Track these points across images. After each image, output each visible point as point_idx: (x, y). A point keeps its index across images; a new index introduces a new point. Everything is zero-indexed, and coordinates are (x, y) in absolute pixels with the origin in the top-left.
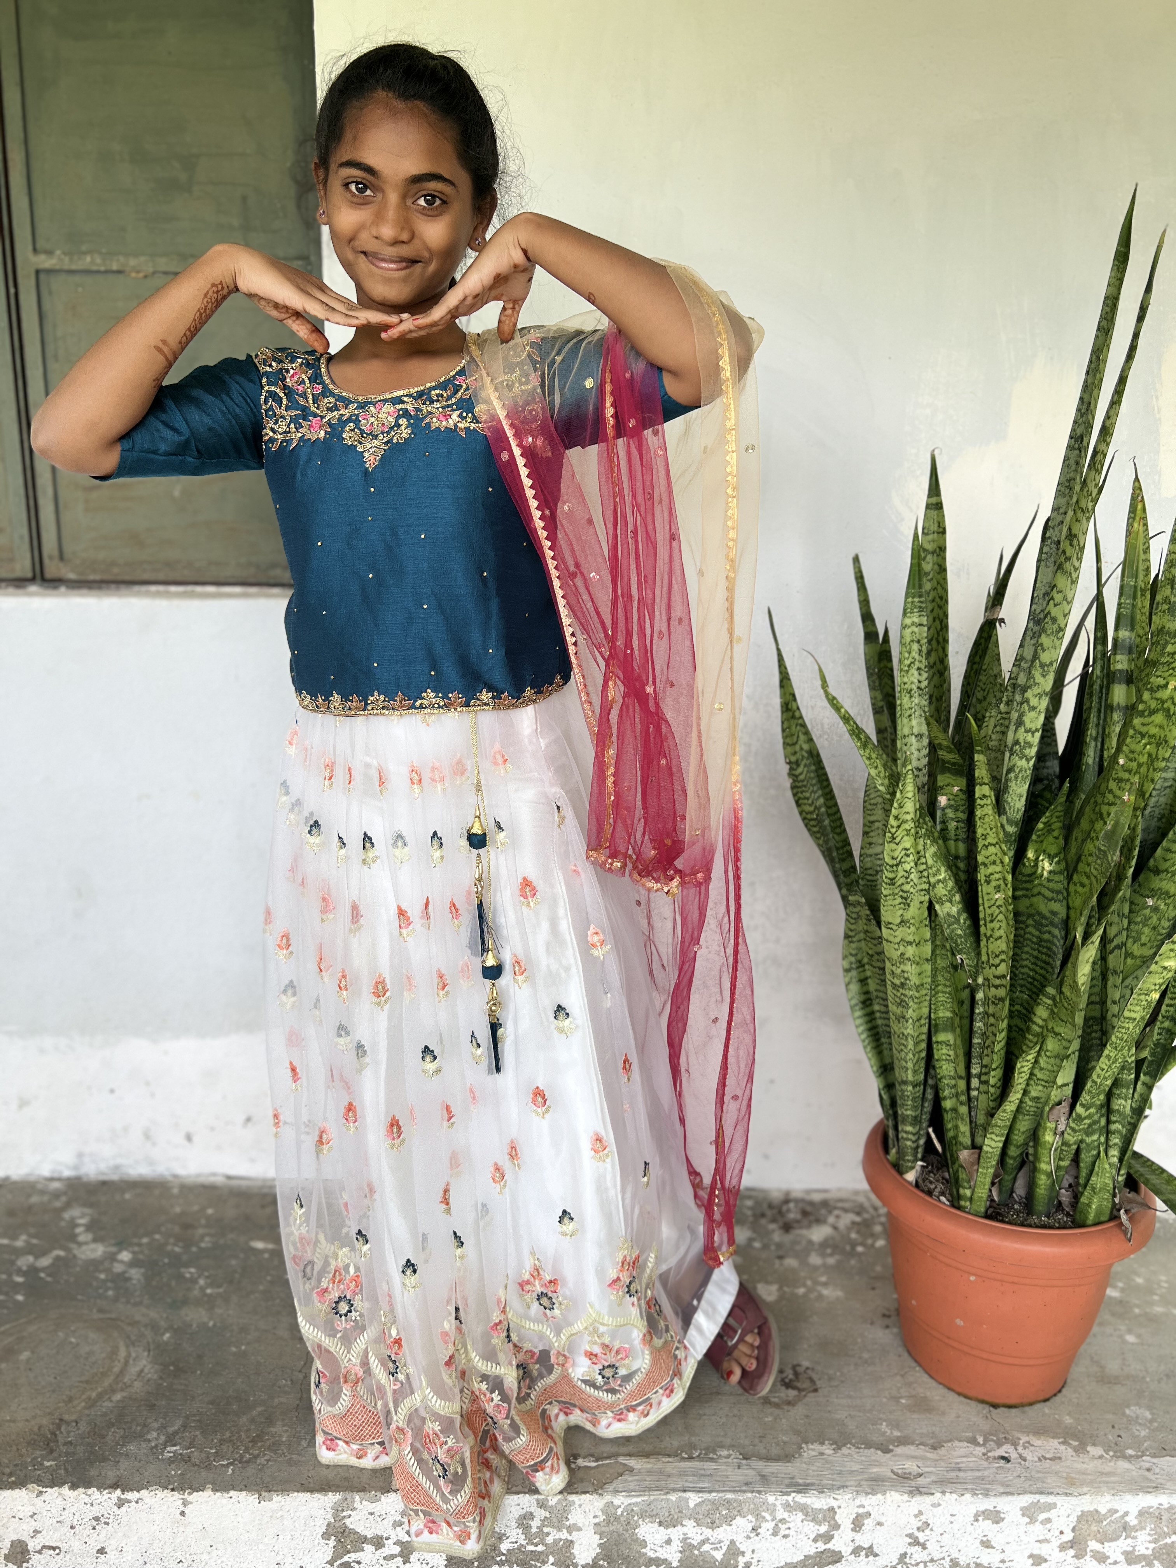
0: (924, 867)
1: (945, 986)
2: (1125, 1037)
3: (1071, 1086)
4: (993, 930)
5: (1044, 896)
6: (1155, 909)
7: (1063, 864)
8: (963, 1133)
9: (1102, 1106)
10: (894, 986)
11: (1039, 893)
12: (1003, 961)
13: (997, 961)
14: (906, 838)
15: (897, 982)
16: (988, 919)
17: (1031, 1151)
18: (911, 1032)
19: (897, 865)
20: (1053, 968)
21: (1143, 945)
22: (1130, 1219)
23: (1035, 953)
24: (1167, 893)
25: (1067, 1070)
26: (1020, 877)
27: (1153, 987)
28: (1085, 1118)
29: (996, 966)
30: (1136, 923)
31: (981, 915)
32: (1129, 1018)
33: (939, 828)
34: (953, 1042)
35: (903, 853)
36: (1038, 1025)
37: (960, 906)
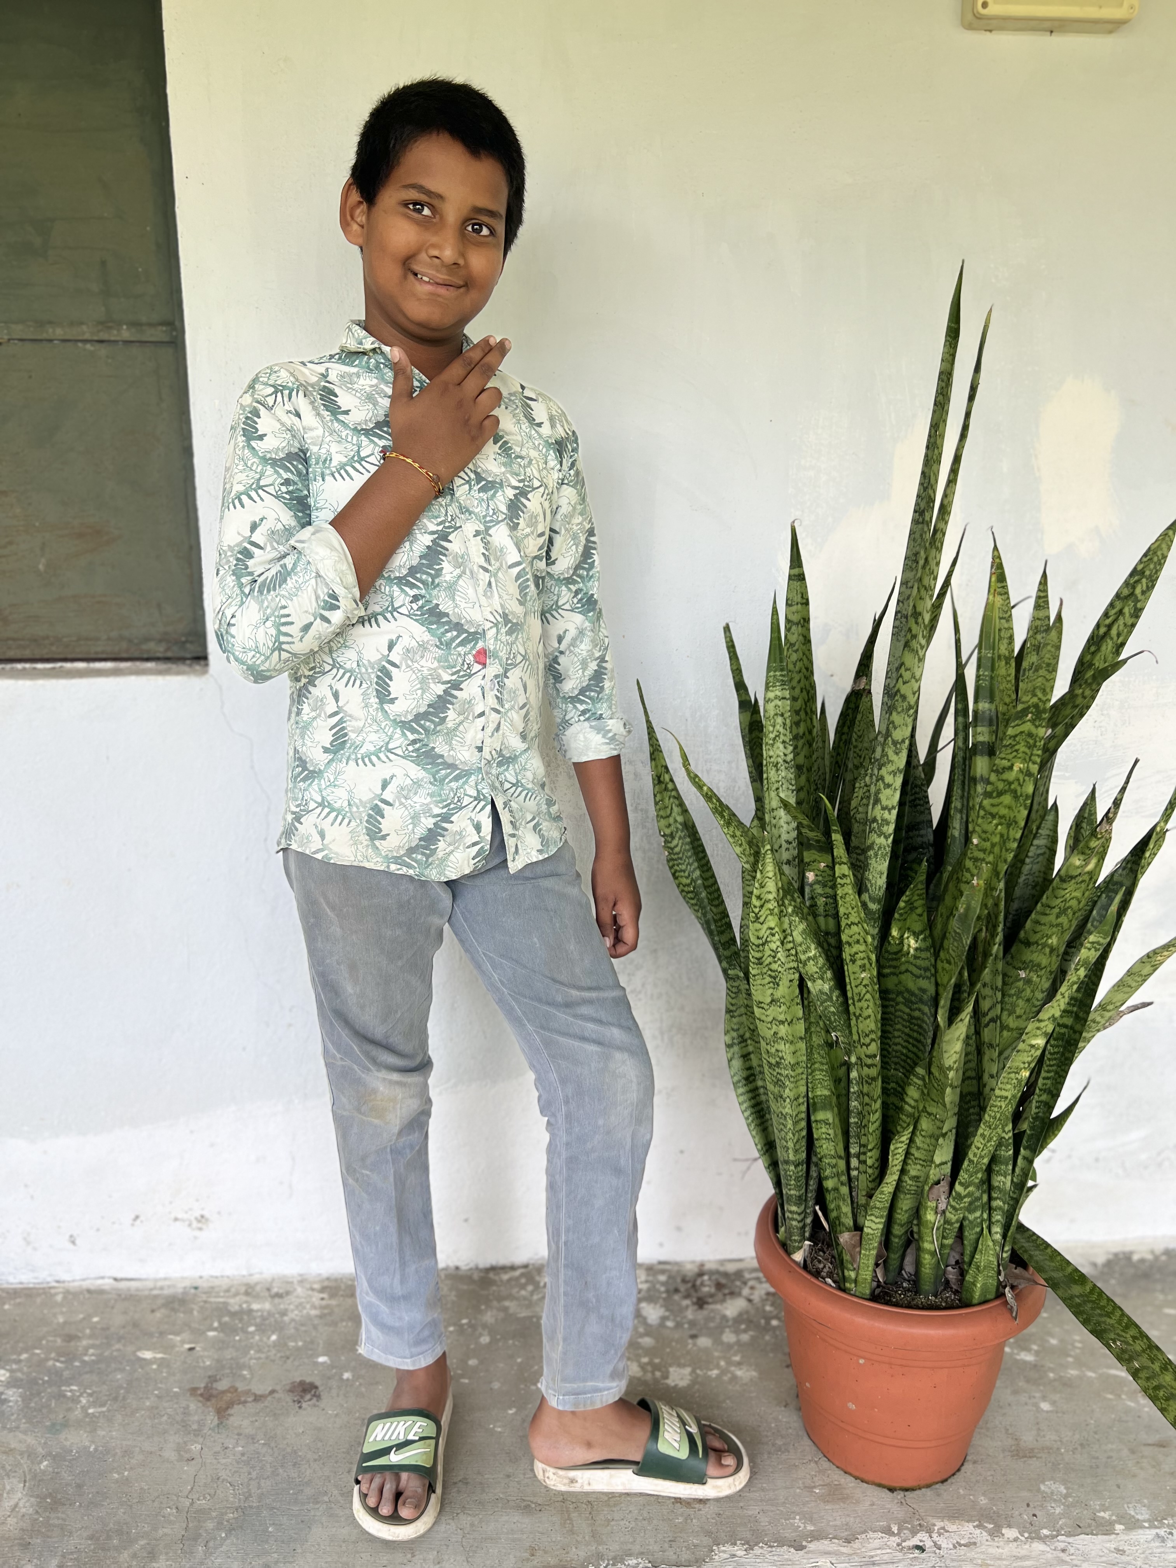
0: (791, 945)
1: (822, 1064)
2: (998, 1115)
3: (950, 1164)
4: (861, 1009)
5: (912, 973)
6: (1028, 981)
7: (929, 942)
8: (846, 1214)
9: (982, 1182)
10: (770, 1065)
11: (907, 971)
12: (873, 1040)
13: (867, 1040)
14: (770, 917)
15: (773, 1061)
16: (856, 999)
17: (915, 1229)
18: (790, 1111)
19: (763, 944)
20: (924, 1046)
21: (1019, 1017)
22: (1018, 1297)
23: (907, 1030)
24: (1039, 965)
25: (945, 1148)
26: (886, 955)
27: (1022, 1066)
28: (965, 1197)
29: (868, 1046)
30: (1010, 996)
31: (849, 994)
32: (1001, 1097)
33: (808, 904)
34: (831, 1121)
35: (769, 932)
36: (910, 1105)
37: (832, 983)
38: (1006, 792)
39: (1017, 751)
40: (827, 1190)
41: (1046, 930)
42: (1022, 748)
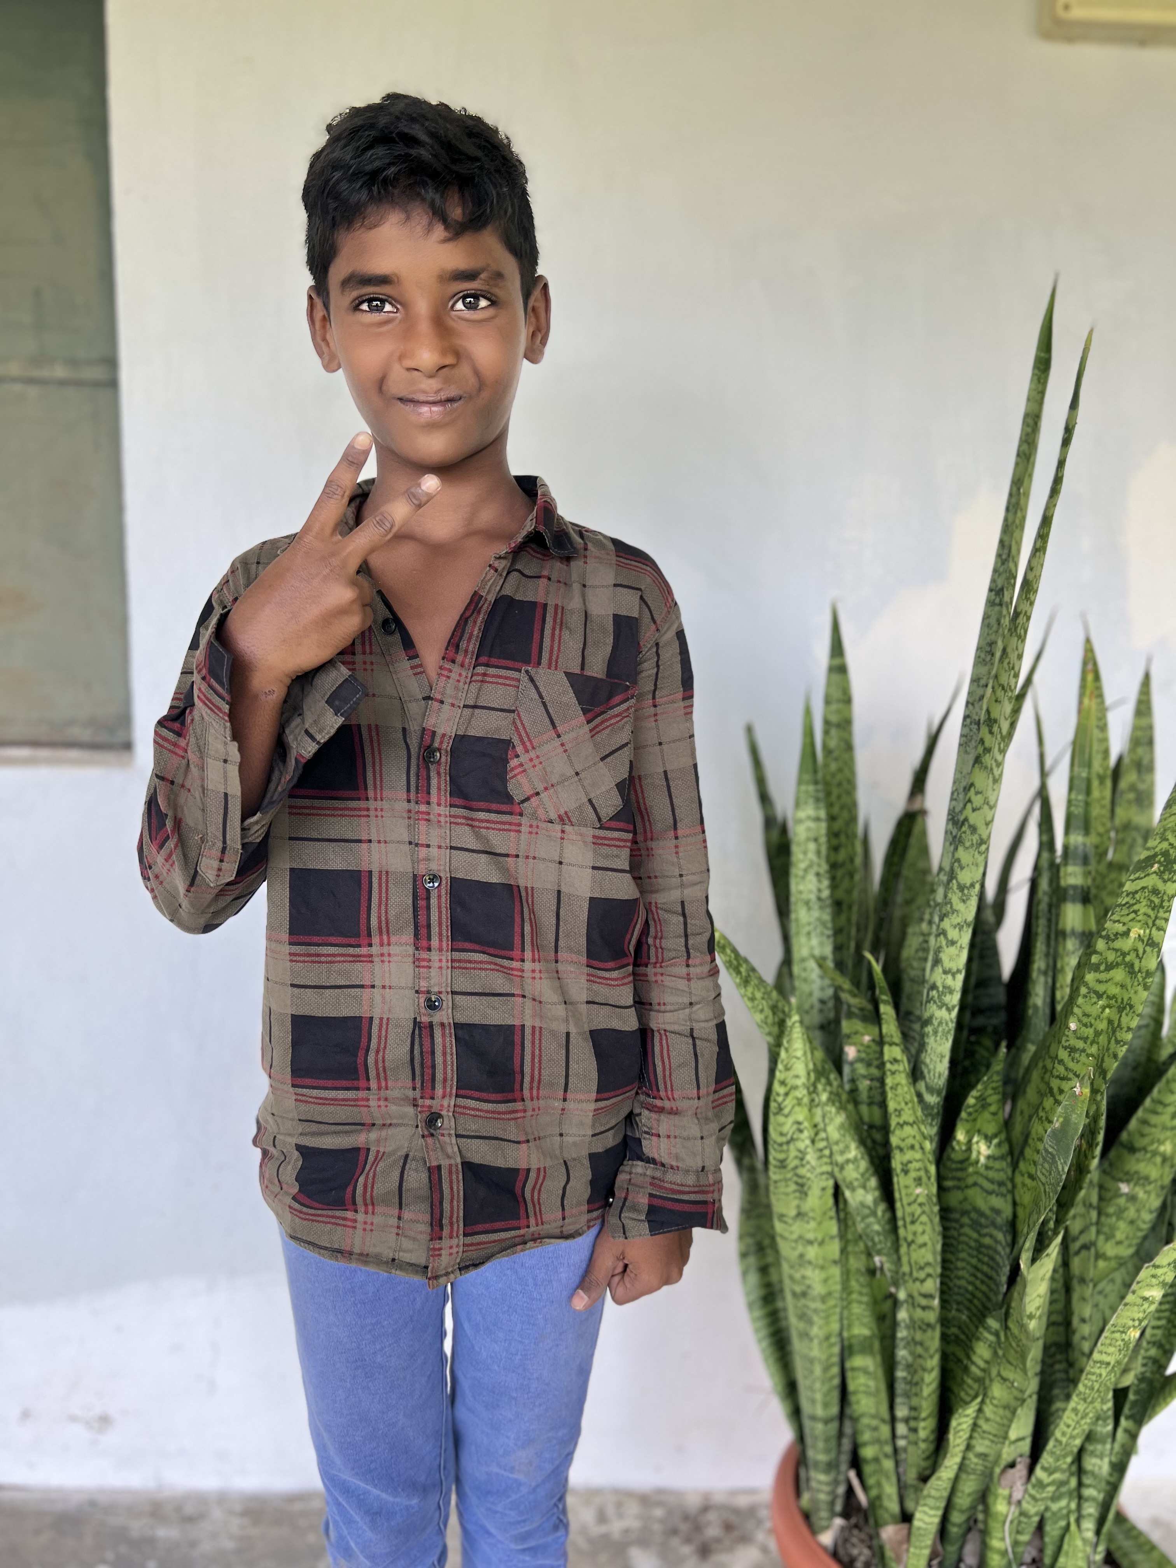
0: (825, 1143)
1: (861, 1294)
3: (1028, 1441)
4: (915, 1234)
5: (981, 1187)
6: (1132, 1198)
7: (1005, 1148)
8: (889, 1497)
9: (1071, 1466)
10: (795, 1294)
11: (975, 1184)
12: (929, 1275)
13: (922, 1275)
14: (797, 1109)
15: (797, 1289)
16: (908, 1220)
17: (980, 1517)
18: (818, 1354)
19: (788, 1143)
20: (997, 1285)
21: (1119, 1243)
23: (974, 1261)
24: (1147, 1178)
25: (1023, 1420)
28: (1048, 1485)
29: (923, 1281)
30: (1108, 1215)
31: (899, 1214)
32: (1101, 1362)
33: (847, 1087)
34: (871, 1368)
35: (795, 1127)
36: (978, 1367)
37: (877, 1193)
38: (1118, 965)
39: (1135, 912)
40: (866, 1461)
41: (1157, 1133)
42: (1143, 908)
